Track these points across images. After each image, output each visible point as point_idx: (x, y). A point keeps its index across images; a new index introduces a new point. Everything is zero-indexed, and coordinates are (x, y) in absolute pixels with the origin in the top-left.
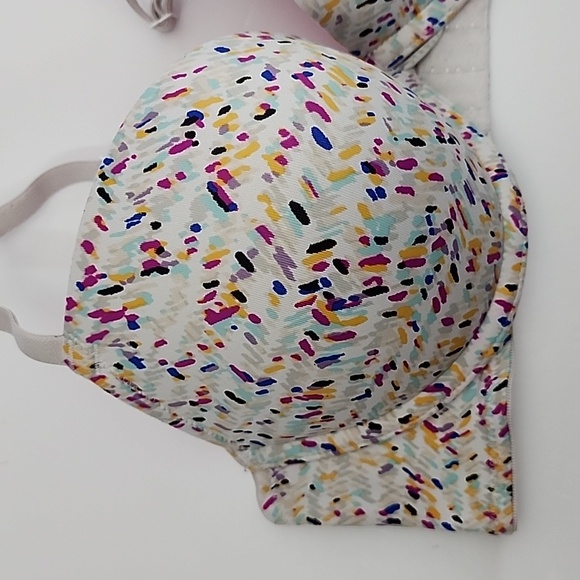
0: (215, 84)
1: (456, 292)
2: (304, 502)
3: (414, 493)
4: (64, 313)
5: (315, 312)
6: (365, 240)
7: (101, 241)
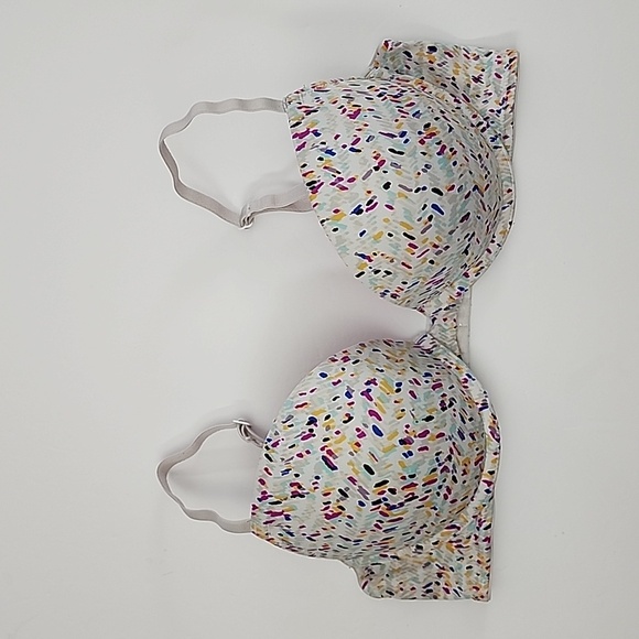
0: (321, 401)
1: (456, 488)
2: (383, 583)
3: (440, 575)
4: (251, 511)
5: (381, 513)
6: (404, 478)
7: (268, 480)
